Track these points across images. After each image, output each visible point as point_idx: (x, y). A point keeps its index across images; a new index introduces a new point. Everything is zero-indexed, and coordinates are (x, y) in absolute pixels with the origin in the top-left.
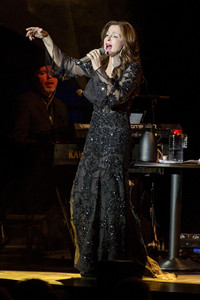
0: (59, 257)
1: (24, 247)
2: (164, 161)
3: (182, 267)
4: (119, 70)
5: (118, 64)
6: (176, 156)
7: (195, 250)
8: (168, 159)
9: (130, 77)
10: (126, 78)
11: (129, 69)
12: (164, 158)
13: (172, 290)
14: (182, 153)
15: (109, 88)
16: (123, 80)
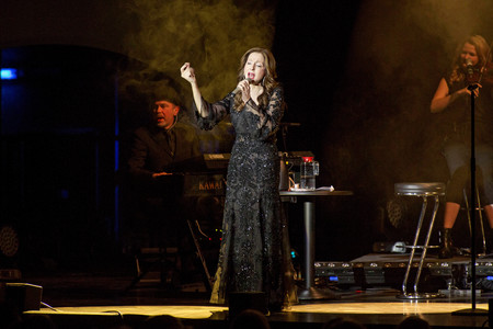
0: (193, 290)
1: (158, 280)
2: (296, 189)
3: (317, 296)
4: (264, 98)
5: (261, 91)
6: (308, 184)
7: (331, 279)
8: (300, 187)
9: (277, 104)
10: (274, 106)
11: (274, 96)
12: (296, 186)
13: (309, 320)
14: (314, 180)
15: (262, 121)
16: (272, 109)
